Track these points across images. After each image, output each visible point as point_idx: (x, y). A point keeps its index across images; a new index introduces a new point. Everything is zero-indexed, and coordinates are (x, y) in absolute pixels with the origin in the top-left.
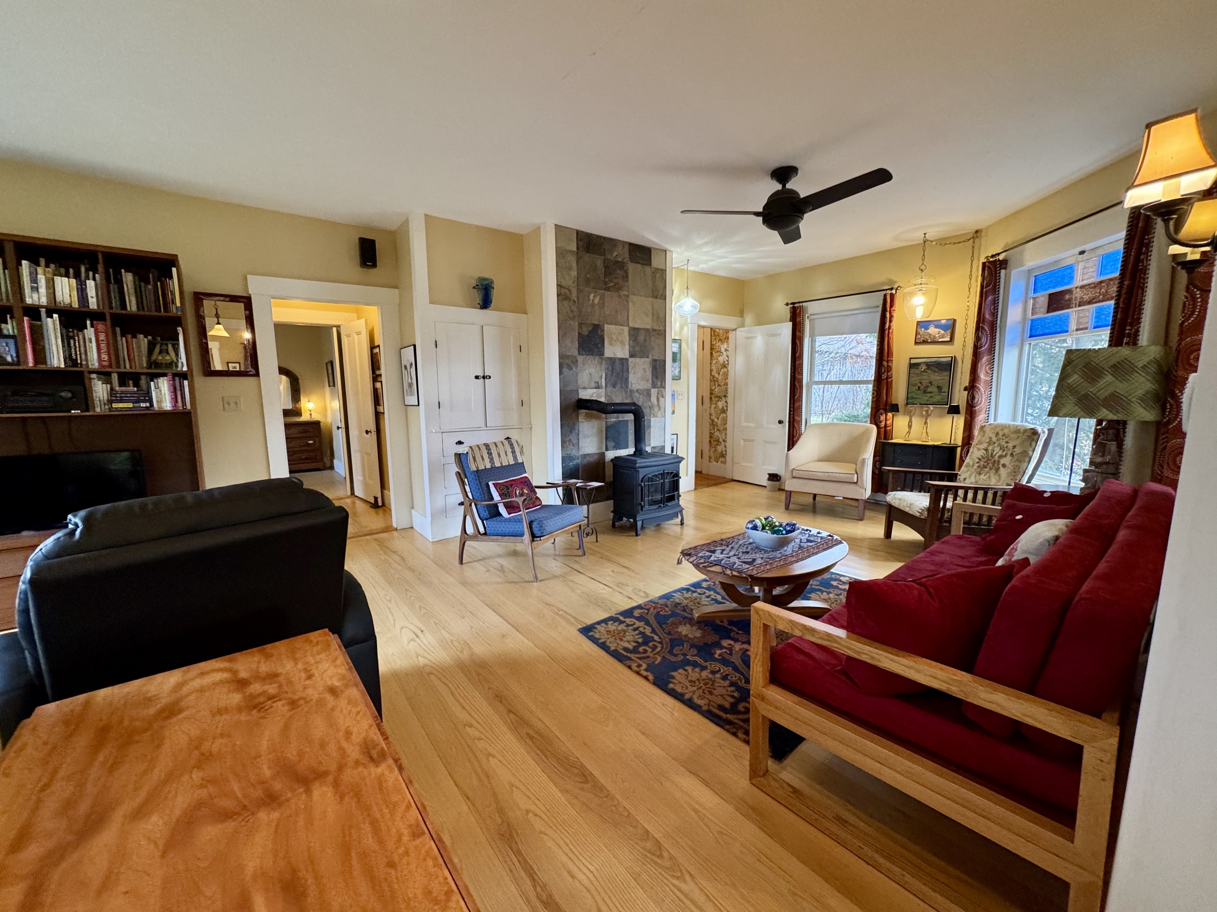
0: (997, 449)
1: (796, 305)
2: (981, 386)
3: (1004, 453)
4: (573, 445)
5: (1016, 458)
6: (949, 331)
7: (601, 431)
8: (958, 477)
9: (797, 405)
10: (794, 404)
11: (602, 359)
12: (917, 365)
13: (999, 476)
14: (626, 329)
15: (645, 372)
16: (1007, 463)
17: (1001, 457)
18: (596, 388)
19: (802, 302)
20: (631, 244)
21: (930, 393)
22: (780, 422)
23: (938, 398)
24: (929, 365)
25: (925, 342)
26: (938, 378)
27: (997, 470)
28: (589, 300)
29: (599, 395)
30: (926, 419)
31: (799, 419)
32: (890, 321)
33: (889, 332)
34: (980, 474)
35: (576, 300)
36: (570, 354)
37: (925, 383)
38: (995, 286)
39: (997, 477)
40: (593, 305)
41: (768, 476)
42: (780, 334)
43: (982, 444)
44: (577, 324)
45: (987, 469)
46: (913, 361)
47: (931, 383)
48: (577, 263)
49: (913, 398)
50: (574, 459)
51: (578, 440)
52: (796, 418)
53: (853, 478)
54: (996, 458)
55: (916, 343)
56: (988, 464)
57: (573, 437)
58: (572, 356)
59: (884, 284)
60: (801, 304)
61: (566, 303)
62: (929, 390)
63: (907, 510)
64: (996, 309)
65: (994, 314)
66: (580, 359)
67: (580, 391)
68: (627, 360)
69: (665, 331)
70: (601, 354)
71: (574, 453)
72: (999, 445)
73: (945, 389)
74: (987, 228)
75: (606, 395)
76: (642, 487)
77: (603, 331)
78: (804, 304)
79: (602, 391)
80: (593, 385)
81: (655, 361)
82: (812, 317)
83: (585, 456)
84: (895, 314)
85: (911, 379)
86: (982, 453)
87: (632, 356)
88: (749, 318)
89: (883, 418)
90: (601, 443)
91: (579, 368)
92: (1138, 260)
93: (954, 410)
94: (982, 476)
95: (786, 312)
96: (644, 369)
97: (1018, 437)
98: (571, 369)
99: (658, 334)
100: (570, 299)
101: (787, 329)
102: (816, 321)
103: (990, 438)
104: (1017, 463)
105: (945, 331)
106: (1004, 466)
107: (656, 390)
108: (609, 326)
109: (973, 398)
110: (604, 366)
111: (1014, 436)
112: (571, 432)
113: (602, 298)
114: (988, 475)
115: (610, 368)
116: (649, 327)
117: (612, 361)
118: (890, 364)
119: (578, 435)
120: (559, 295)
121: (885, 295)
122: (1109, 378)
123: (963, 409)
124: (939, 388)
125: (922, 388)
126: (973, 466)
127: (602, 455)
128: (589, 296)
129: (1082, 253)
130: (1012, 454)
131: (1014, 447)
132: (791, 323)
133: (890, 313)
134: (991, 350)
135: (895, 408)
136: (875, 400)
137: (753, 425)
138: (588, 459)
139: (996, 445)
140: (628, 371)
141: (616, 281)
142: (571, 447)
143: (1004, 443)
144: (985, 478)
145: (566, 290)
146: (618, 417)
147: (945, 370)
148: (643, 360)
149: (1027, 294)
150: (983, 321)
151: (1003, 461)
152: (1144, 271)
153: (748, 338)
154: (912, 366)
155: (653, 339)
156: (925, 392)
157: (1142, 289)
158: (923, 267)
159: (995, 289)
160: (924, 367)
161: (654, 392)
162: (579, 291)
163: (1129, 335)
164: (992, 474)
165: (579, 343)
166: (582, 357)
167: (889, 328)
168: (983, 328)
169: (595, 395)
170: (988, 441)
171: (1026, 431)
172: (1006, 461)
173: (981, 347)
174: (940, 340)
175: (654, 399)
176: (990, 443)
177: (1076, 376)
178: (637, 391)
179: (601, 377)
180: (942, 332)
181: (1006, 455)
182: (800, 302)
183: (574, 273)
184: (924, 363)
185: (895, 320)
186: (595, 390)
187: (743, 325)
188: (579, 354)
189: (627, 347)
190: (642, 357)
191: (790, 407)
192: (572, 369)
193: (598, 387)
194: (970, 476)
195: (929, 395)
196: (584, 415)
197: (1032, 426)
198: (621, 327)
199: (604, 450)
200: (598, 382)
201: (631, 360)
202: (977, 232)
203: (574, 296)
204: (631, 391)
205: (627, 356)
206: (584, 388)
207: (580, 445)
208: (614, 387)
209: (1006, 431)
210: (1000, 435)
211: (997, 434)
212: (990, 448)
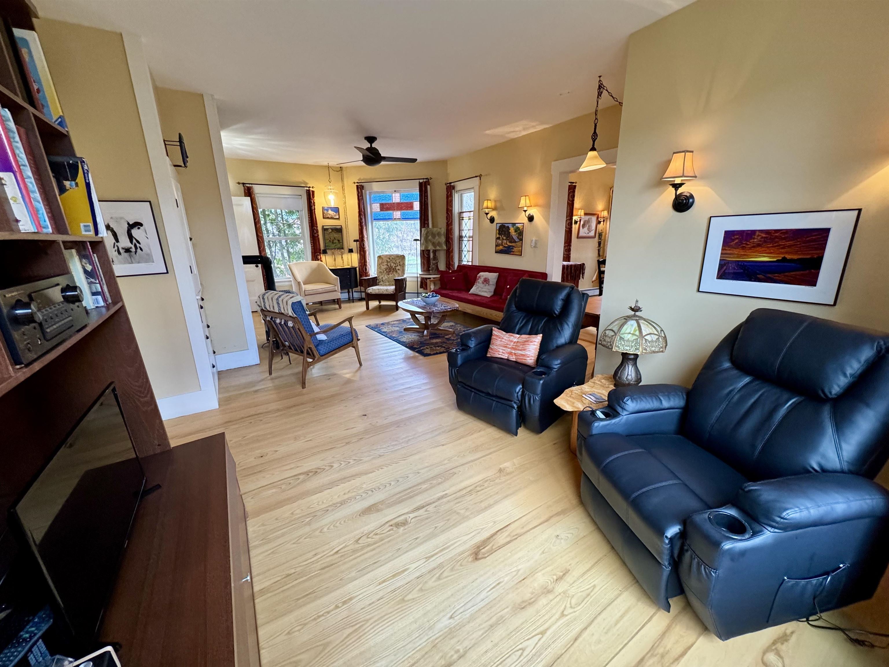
0: (392, 264)
1: (246, 185)
2: (368, 240)
6: (338, 213)
12: (327, 229)
13: (399, 273)
16: (400, 268)
17: (395, 267)
19: (251, 184)
23: (339, 246)
24: (332, 229)
25: (327, 218)
26: (336, 235)
27: (396, 272)
32: (314, 205)
34: (389, 275)
37: (332, 238)
38: (362, 195)
42: (240, 205)
43: (383, 263)
45: (391, 272)
46: (325, 227)
47: (335, 238)
49: (328, 246)
55: (324, 218)
56: (391, 270)
62: (334, 242)
64: (364, 206)
65: (364, 209)
72: (392, 262)
73: (341, 241)
82: (259, 196)
84: (315, 201)
85: (326, 236)
86: (385, 267)
89: (319, 257)
93: (351, 251)
101: (247, 201)
103: (387, 260)
105: (336, 213)
106: (399, 270)
109: (364, 245)
111: (398, 258)
118: (318, 229)
121: (307, 190)
123: (356, 250)
124: (338, 240)
125: (331, 241)
126: (384, 272)
129: (395, 191)
130: (400, 265)
131: (400, 262)
132: (249, 198)
133: (313, 201)
135: (323, 252)
136: (312, 247)
139: (391, 262)
143: (395, 261)
144: (392, 275)
147: (339, 232)
149: (370, 201)
150: (362, 211)
151: (397, 268)
154: (325, 230)
158: (330, 180)
159: (362, 197)
160: (330, 231)
164: (394, 274)
167: (314, 209)
171: (401, 256)
173: (362, 223)
174: (335, 217)
176: (387, 262)
181: (397, 266)
182: (249, 184)
184: (329, 228)
185: (316, 204)
194: (384, 276)
195: (335, 244)
197: (402, 254)
202: (340, 168)
209: (393, 257)
210: (391, 258)
211: (389, 259)
212: (389, 264)
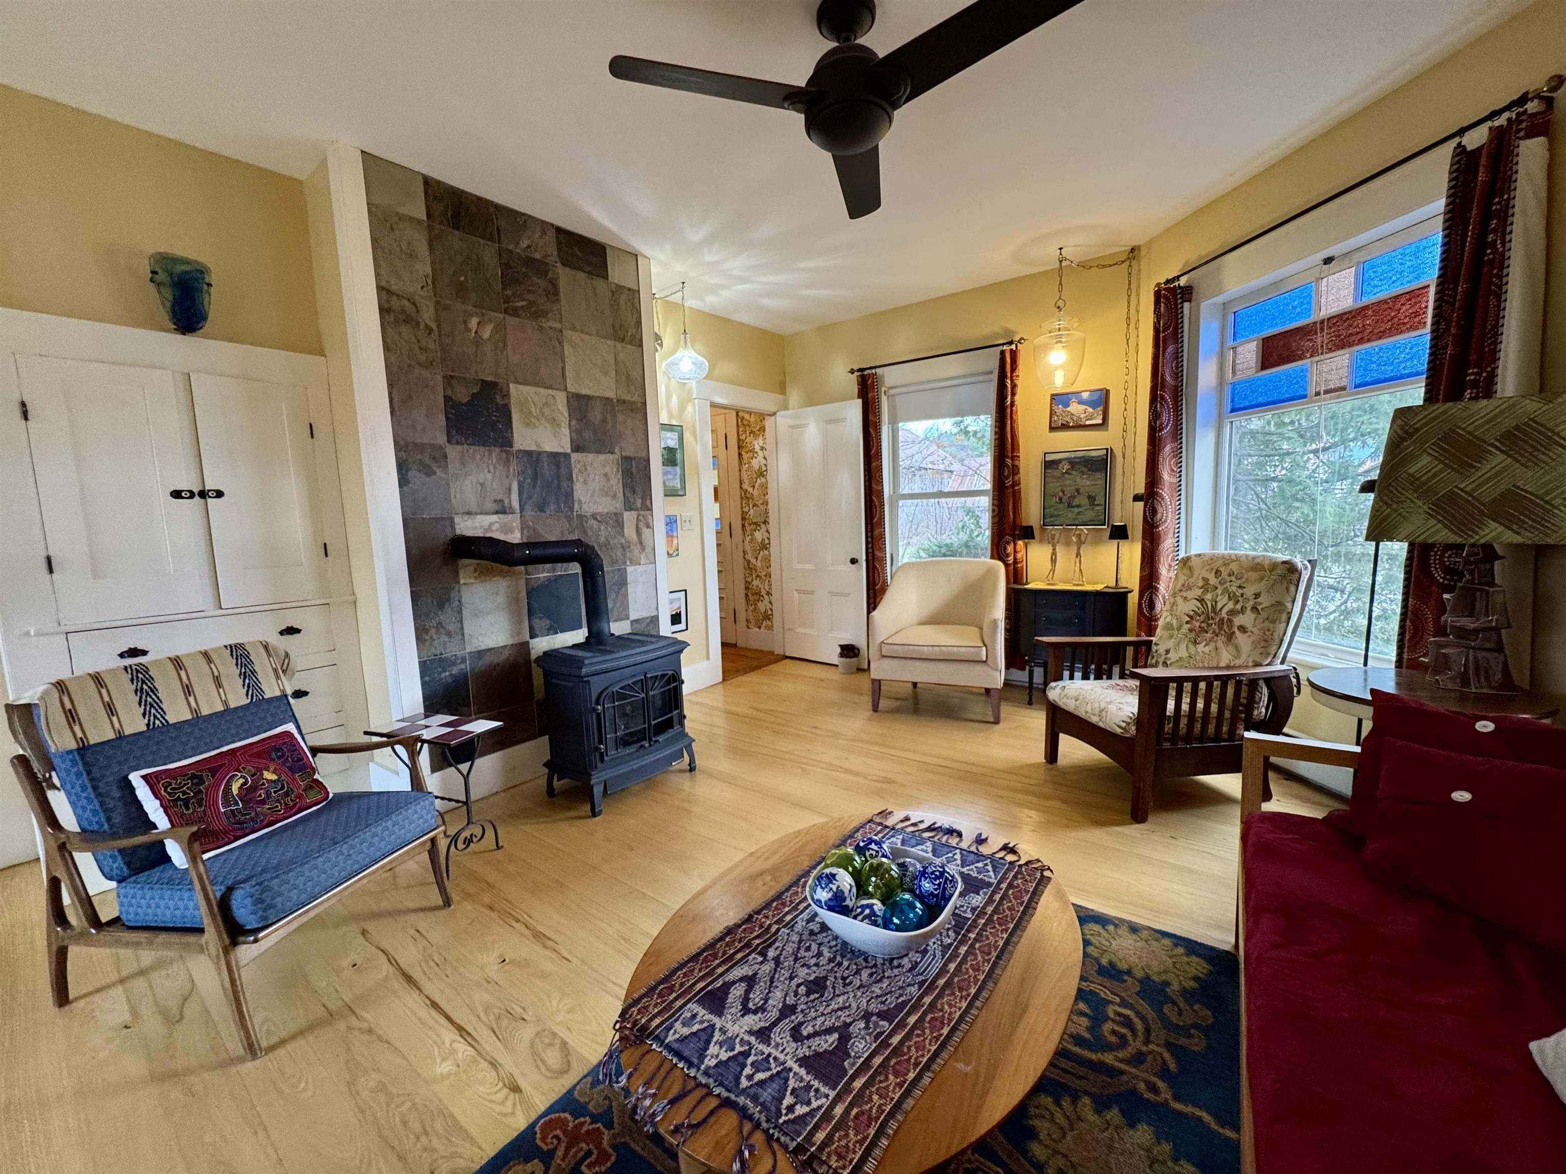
0: (1222, 601)
1: (866, 373)
2: (1165, 492)
3: (1239, 607)
4: (449, 634)
5: (1264, 615)
6: (1100, 408)
7: (517, 600)
8: (1154, 648)
9: (876, 532)
10: (872, 532)
11: (507, 452)
12: (1055, 463)
13: (1237, 648)
14: (561, 398)
15: (608, 480)
16: (1249, 626)
17: (1232, 613)
18: (497, 513)
19: (875, 367)
20: (559, 230)
21: (1078, 506)
22: (854, 561)
23: (1090, 515)
24: (1073, 463)
25: (1065, 427)
26: (1087, 482)
27: (1230, 636)
28: (469, 330)
29: (507, 529)
30: (1079, 549)
31: (880, 555)
32: (1013, 394)
33: (1012, 411)
34: (1195, 643)
35: (433, 326)
36: (426, 440)
37: (1070, 491)
38: (1176, 329)
39: (1231, 648)
40: (478, 341)
41: (839, 650)
42: (842, 420)
43: (1190, 588)
44: (439, 378)
45: (1209, 635)
46: (1049, 458)
47: (1078, 491)
48: (431, 248)
49: (1052, 516)
50: (453, 664)
51: (461, 621)
52: (876, 552)
53: (979, 653)
54: (1224, 614)
55: (1052, 429)
56: (1209, 625)
57: (447, 618)
58: (432, 446)
59: (997, 336)
60: (874, 371)
61: (405, 330)
62: (1076, 502)
63: (1094, 719)
64: (1179, 366)
65: (1178, 375)
66: (453, 452)
67: (457, 519)
68: (566, 456)
69: (645, 404)
70: (507, 442)
71: (453, 650)
72: (1226, 591)
73: (1100, 500)
74: (1151, 241)
75: (524, 527)
76: (598, 715)
77: (507, 395)
78: (878, 370)
79: (514, 520)
80: (490, 506)
81: (627, 460)
82: (892, 392)
83: (480, 654)
84: (1019, 382)
85: (1050, 485)
86: (1193, 605)
87: (577, 448)
88: (794, 396)
89: (1010, 549)
90: (520, 622)
91: (451, 470)
92: (1481, 244)
93: (1120, 533)
94: (1200, 648)
95: (852, 384)
96: (606, 475)
97: (1262, 578)
98: (430, 473)
99: (632, 410)
100: (418, 324)
101: (854, 410)
102: (898, 398)
103: (1206, 580)
104: (1266, 624)
105: (1094, 408)
106: (1243, 629)
107: (634, 514)
108: (521, 387)
109: (1154, 512)
110: (514, 466)
111: (1253, 575)
112: (441, 606)
113: (500, 328)
114: (1212, 645)
115: (529, 471)
116: (611, 394)
117: (532, 458)
118: (1016, 463)
119: (460, 612)
120: (384, 311)
121: (1003, 353)
122: (1498, 459)
123: (1137, 529)
124: (1091, 498)
125: (1065, 499)
126: (1179, 629)
127: (524, 647)
128: (465, 322)
129: (1328, 261)
130: (1254, 609)
131: (1257, 595)
132: (860, 401)
133: (1012, 380)
134: (1177, 434)
135: (1028, 533)
136: (996, 520)
137: (810, 567)
138: (487, 660)
139: (1219, 591)
140: (570, 478)
141: (531, 297)
142: (444, 638)
143: (1234, 589)
144: (1207, 650)
145: (406, 303)
146: (554, 570)
147: (1097, 470)
148: (602, 457)
149: (1222, 343)
150: (1163, 386)
151: (1238, 621)
152: (1501, 262)
153: (793, 427)
154: (1049, 465)
155: (620, 418)
156: (1070, 506)
157: (1499, 295)
158: (1060, 303)
159: (1177, 336)
160: (1066, 467)
161: (629, 518)
162: (439, 306)
163: (1475, 384)
164: (1220, 644)
165: (447, 419)
166: (459, 448)
167: (1012, 404)
168: (1162, 397)
169: (497, 526)
170: (1201, 584)
171: (1274, 566)
172: (1247, 619)
173: (1161, 430)
174: (1088, 423)
175: (629, 531)
176: (1206, 587)
177: (1425, 460)
178: (594, 516)
179: (510, 490)
180: (1090, 410)
181: (1243, 610)
182: (871, 368)
183: (424, 268)
184: (1066, 459)
185: (1019, 390)
186: (495, 518)
187: (786, 408)
188: (449, 442)
189: (566, 431)
190: (598, 452)
191: (867, 537)
192: (434, 473)
193: (502, 510)
195: (1076, 510)
196: (472, 568)
197: (1286, 558)
198: (550, 391)
199: (527, 637)
200: (501, 501)
201: (575, 457)
202: (1133, 250)
203: (428, 315)
204: (580, 516)
205: (564, 446)
206: (469, 513)
207: (466, 632)
208: (542, 511)
209: (1234, 567)
210: (1225, 574)
211: (1218, 573)
212: (1208, 597)
